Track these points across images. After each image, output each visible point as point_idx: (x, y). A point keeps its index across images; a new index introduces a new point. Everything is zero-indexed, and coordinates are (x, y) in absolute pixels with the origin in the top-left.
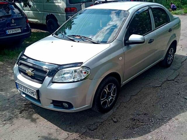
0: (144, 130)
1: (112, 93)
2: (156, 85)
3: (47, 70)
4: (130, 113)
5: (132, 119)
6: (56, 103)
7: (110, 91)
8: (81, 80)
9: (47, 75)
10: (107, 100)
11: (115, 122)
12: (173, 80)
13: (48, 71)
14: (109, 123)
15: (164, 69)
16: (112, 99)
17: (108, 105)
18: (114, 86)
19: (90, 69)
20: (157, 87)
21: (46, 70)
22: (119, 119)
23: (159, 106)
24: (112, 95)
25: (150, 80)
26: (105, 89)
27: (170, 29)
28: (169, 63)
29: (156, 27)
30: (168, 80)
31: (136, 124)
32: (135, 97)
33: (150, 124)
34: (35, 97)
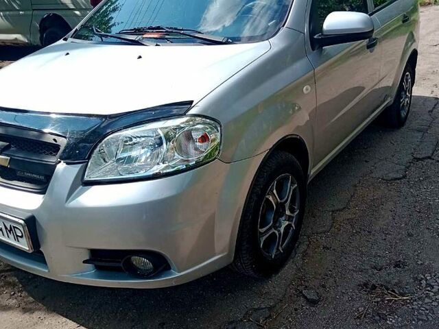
0: (419, 320)
1: (287, 208)
2: (392, 175)
3: (56, 138)
4: (351, 267)
5: (366, 285)
6: (102, 259)
7: (283, 201)
8: (189, 168)
9: (62, 158)
10: (276, 232)
11: (313, 303)
12: (429, 158)
13: (63, 142)
14: (296, 310)
15: (393, 131)
16: (288, 227)
17: (278, 249)
18: (292, 183)
19: (219, 123)
20: (396, 179)
21: (55, 140)
22: (321, 289)
23: (427, 234)
24: (288, 212)
25: (366, 161)
26: (268, 194)
27: (405, 16)
28: (403, 114)
29: (375, 7)
30: (418, 159)
31: (383, 301)
32: (345, 215)
33: (427, 296)
34: (24, 245)
